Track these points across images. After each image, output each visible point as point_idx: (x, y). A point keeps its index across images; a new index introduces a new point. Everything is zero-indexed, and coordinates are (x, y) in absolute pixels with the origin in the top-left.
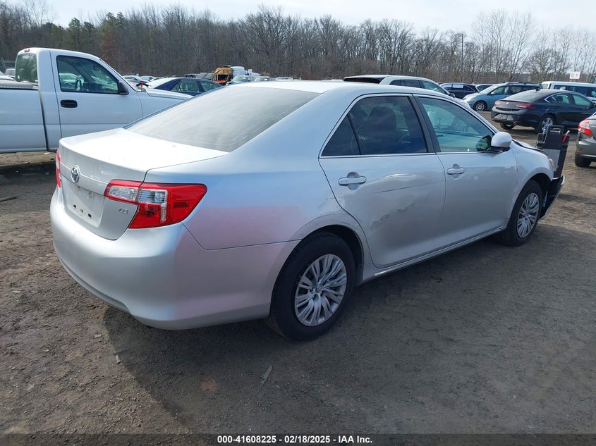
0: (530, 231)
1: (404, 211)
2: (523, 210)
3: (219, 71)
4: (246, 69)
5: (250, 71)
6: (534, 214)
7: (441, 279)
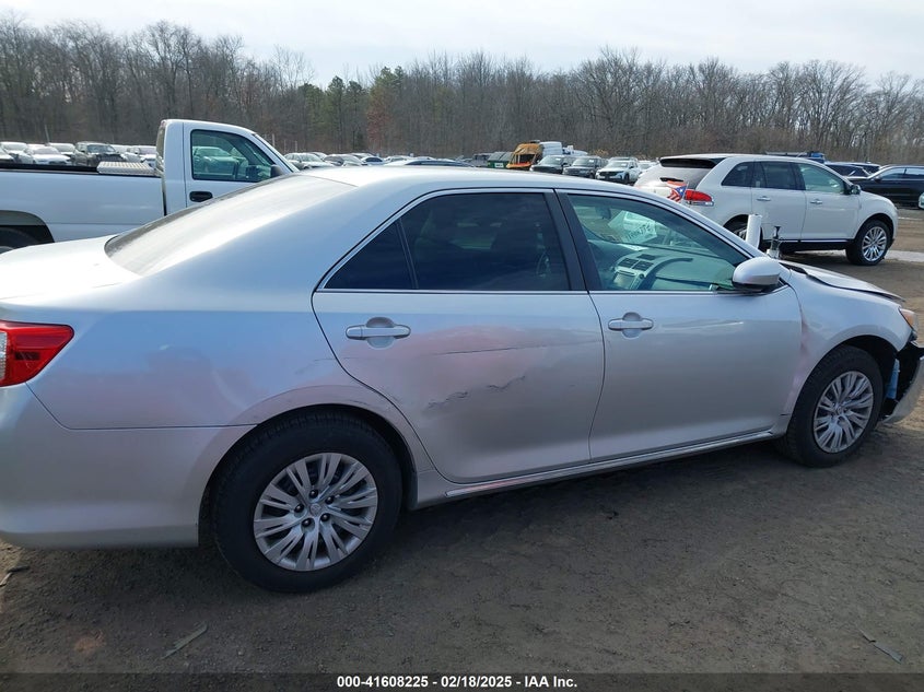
0: (851, 442)
1: (504, 388)
2: (828, 402)
3: (522, 149)
4: (565, 145)
5: (570, 148)
6: (862, 411)
7: (616, 514)
